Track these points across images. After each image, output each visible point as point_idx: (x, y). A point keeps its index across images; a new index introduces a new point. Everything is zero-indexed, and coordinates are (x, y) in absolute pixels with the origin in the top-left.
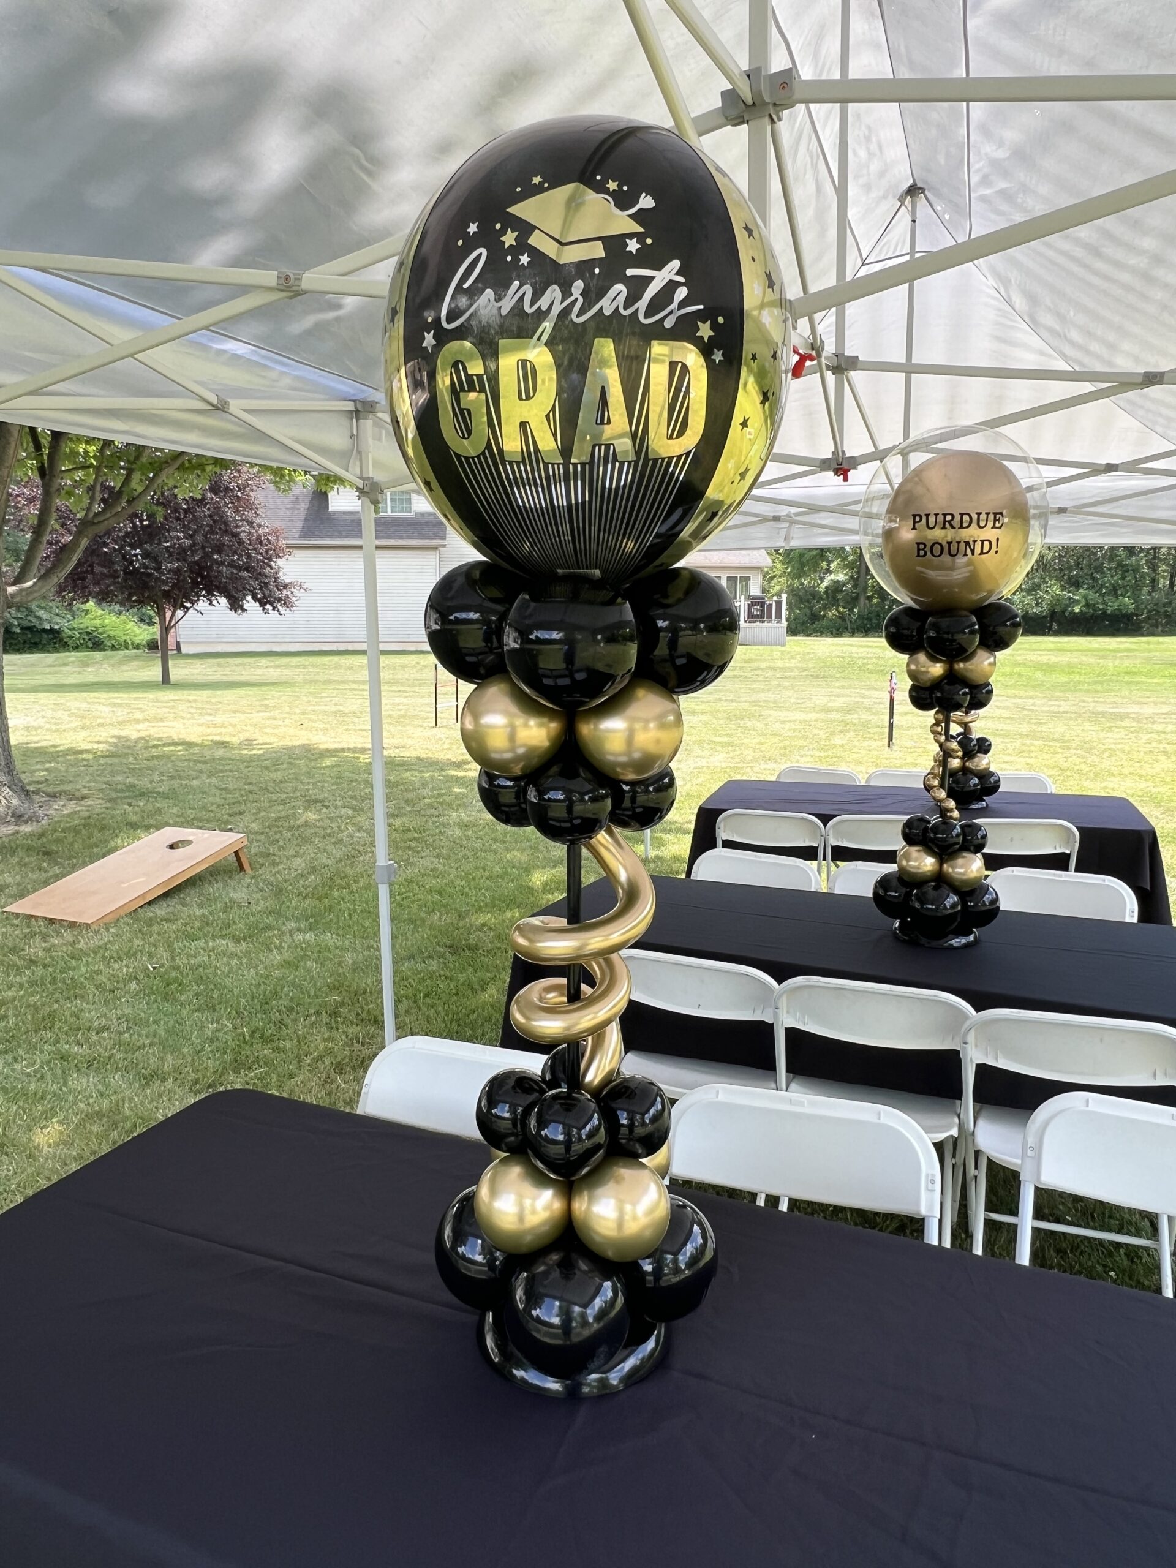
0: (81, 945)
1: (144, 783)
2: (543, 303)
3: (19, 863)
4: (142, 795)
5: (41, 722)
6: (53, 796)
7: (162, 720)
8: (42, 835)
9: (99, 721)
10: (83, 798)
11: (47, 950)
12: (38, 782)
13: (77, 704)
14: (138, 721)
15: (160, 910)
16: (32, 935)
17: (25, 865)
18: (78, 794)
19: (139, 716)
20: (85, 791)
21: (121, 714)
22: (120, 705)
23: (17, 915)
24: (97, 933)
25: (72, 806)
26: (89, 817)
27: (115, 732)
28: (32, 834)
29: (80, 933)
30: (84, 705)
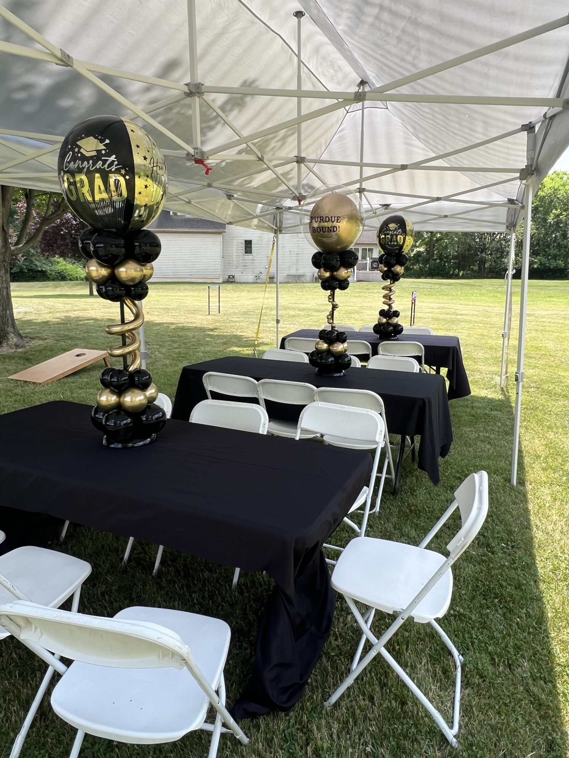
0: (37, 390)
1: (72, 334)
2: (83, 166)
3: (15, 363)
4: (71, 338)
5: (32, 310)
6: (33, 338)
7: (85, 310)
8: (25, 353)
9: (58, 310)
10: (45, 339)
11: (23, 391)
12: (27, 333)
13: (49, 303)
14: (75, 311)
15: (70, 380)
16: (18, 386)
17: (18, 363)
18: (43, 338)
19: (76, 308)
20: (46, 337)
21: (68, 307)
22: (68, 304)
23: (12, 380)
24: (43, 386)
25: (40, 342)
26: (46, 346)
27: (64, 314)
28: (21, 352)
29: (37, 386)
30: (52, 303)
